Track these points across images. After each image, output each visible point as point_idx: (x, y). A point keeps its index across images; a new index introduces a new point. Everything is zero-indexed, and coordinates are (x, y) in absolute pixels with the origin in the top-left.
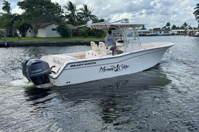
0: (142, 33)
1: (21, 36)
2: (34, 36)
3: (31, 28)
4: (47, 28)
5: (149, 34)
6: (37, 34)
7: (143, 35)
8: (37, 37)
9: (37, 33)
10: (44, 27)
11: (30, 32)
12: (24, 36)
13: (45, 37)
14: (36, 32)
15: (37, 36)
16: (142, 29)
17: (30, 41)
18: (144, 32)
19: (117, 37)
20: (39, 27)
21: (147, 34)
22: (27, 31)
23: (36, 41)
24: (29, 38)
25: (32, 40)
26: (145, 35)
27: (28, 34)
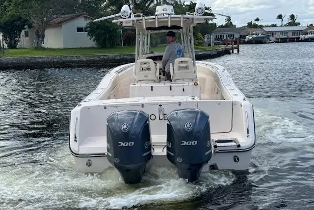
0: (290, 35)
1: (6, 45)
2: (35, 45)
3: (30, 27)
4: (65, 26)
5: (306, 37)
6: (43, 40)
7: (292, 40)
8: (44, 49)
9: (43, 37)
10: (59, 25)
11: (27, 35)
12: (12, 45)
13: (62, 47)
14: (41, 36)
15: (43, 45)
16: (290, 24)
17: (28, 56)
18: (294, 32)
19: (229, 44)
20: (47, 25)
21: (302, 37)
22: (19, 35)
23: (40, 58)
24: (23, 50)
25: (33, 56)
26: (298, 40)
27: (24, 41)
